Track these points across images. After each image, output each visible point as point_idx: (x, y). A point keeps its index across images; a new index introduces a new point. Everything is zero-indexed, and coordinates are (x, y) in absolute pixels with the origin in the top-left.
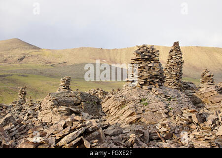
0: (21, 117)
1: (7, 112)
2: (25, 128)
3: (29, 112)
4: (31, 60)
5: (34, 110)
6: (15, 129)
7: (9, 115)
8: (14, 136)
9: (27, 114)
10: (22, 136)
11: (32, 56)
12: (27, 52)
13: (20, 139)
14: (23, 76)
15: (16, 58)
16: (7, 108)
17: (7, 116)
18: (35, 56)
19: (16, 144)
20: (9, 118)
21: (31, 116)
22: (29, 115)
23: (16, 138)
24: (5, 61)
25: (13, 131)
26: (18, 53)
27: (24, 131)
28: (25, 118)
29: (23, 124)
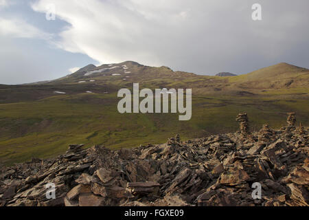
0: (292, 144)
1: (277, 137)
2: (297, 156)
3: (300, 140)
4: (300, 83)
5: (306, 138)
6: (286, 155)
7: (279, 141)
8: (286, 162)
9: (298, 142)
10: (294, 164)
11: (301, 80)
12: (295, 75)
13: (292, 166)
14: (291, 101)
15: (283, 84)
16: (276, 133)
17: (277, 142)
18: (305, 80)
19: (288, 170)
20: (281, 143)
21: (303, 145)
22: (300, 143)
23: (288, 165)
24: (272, 86)
25: (284, 157)
26: (285, 78)
27: (296, 159)
28: (296, 146)
29: (294, 152)
